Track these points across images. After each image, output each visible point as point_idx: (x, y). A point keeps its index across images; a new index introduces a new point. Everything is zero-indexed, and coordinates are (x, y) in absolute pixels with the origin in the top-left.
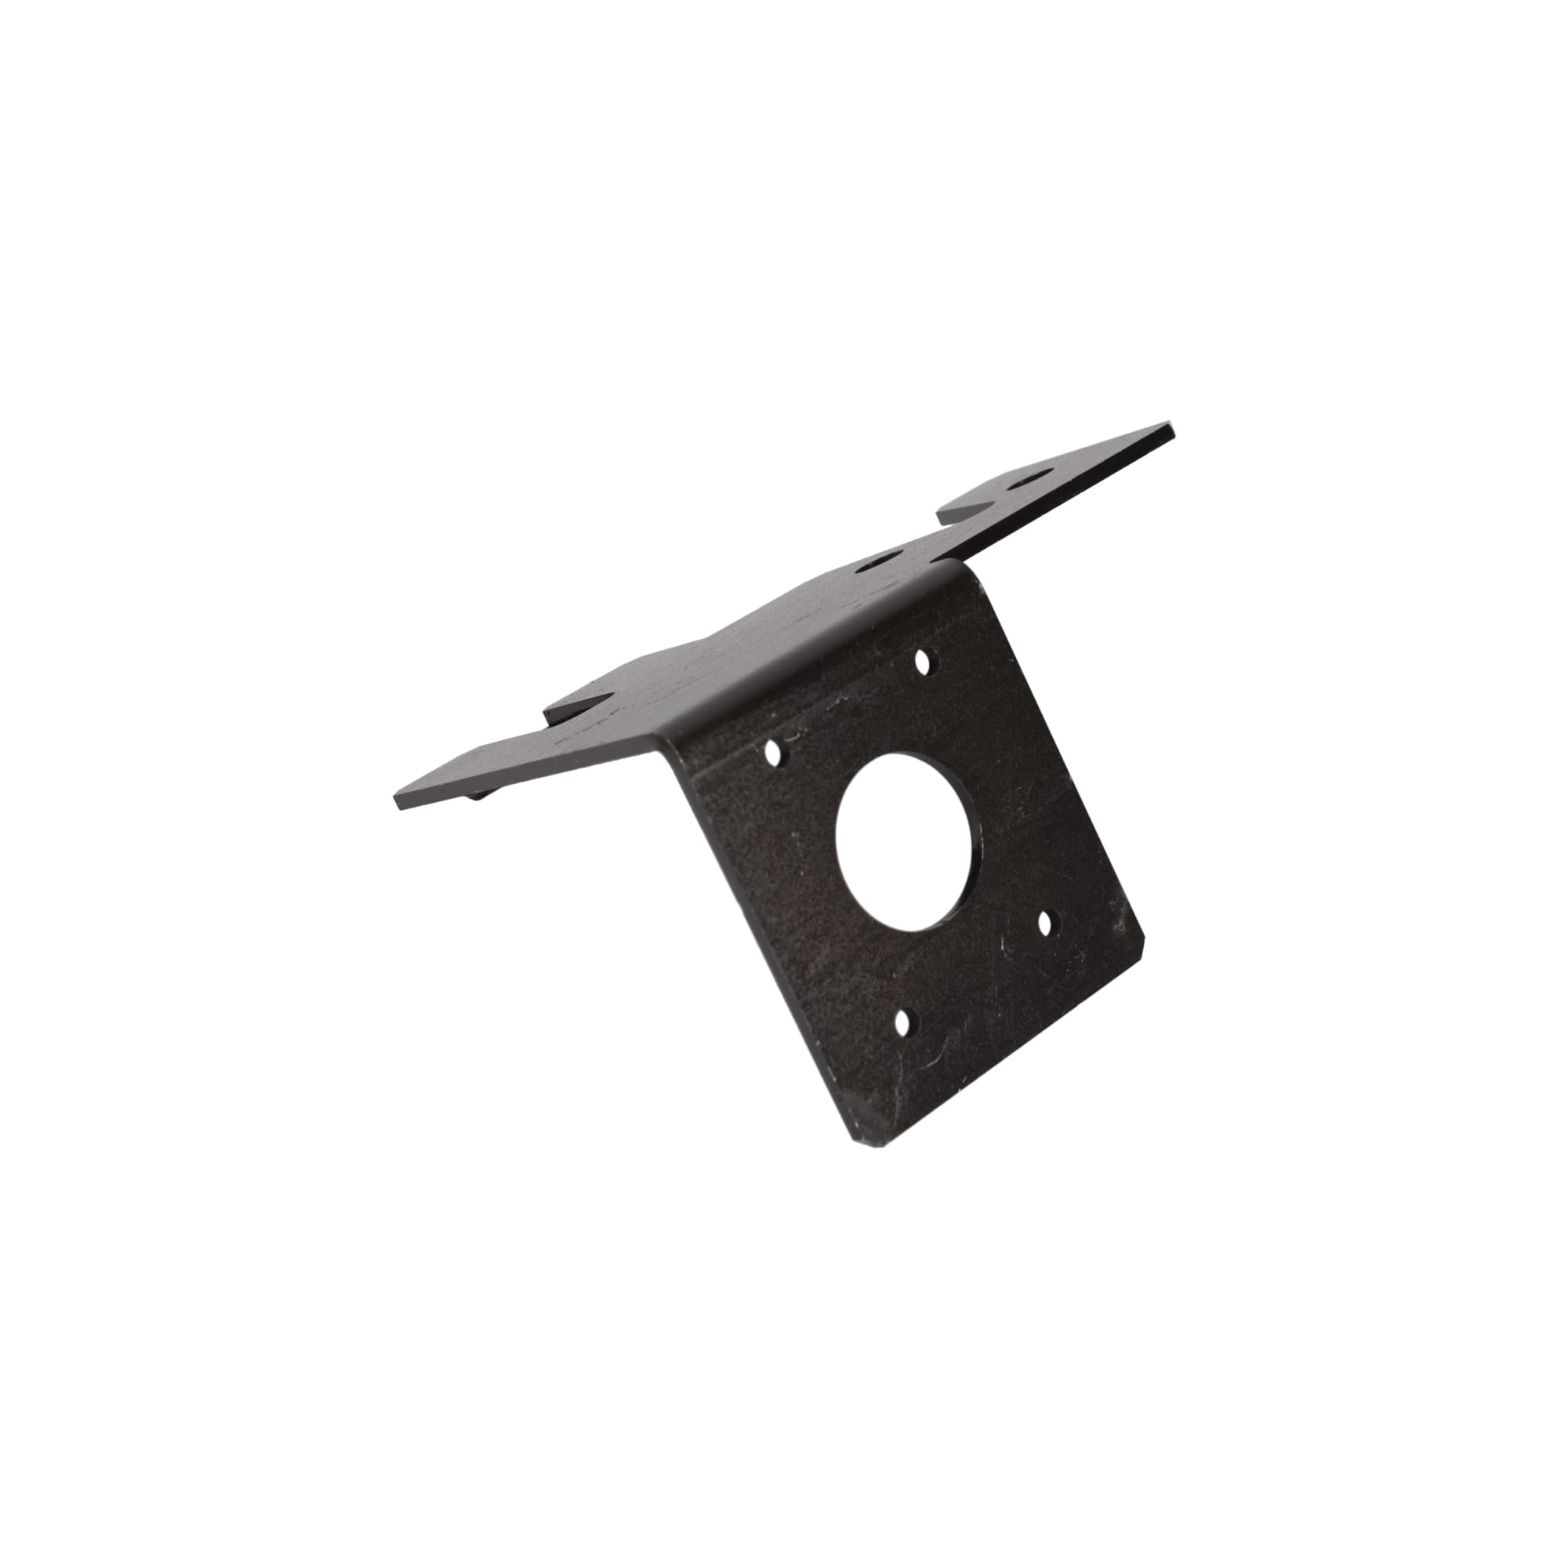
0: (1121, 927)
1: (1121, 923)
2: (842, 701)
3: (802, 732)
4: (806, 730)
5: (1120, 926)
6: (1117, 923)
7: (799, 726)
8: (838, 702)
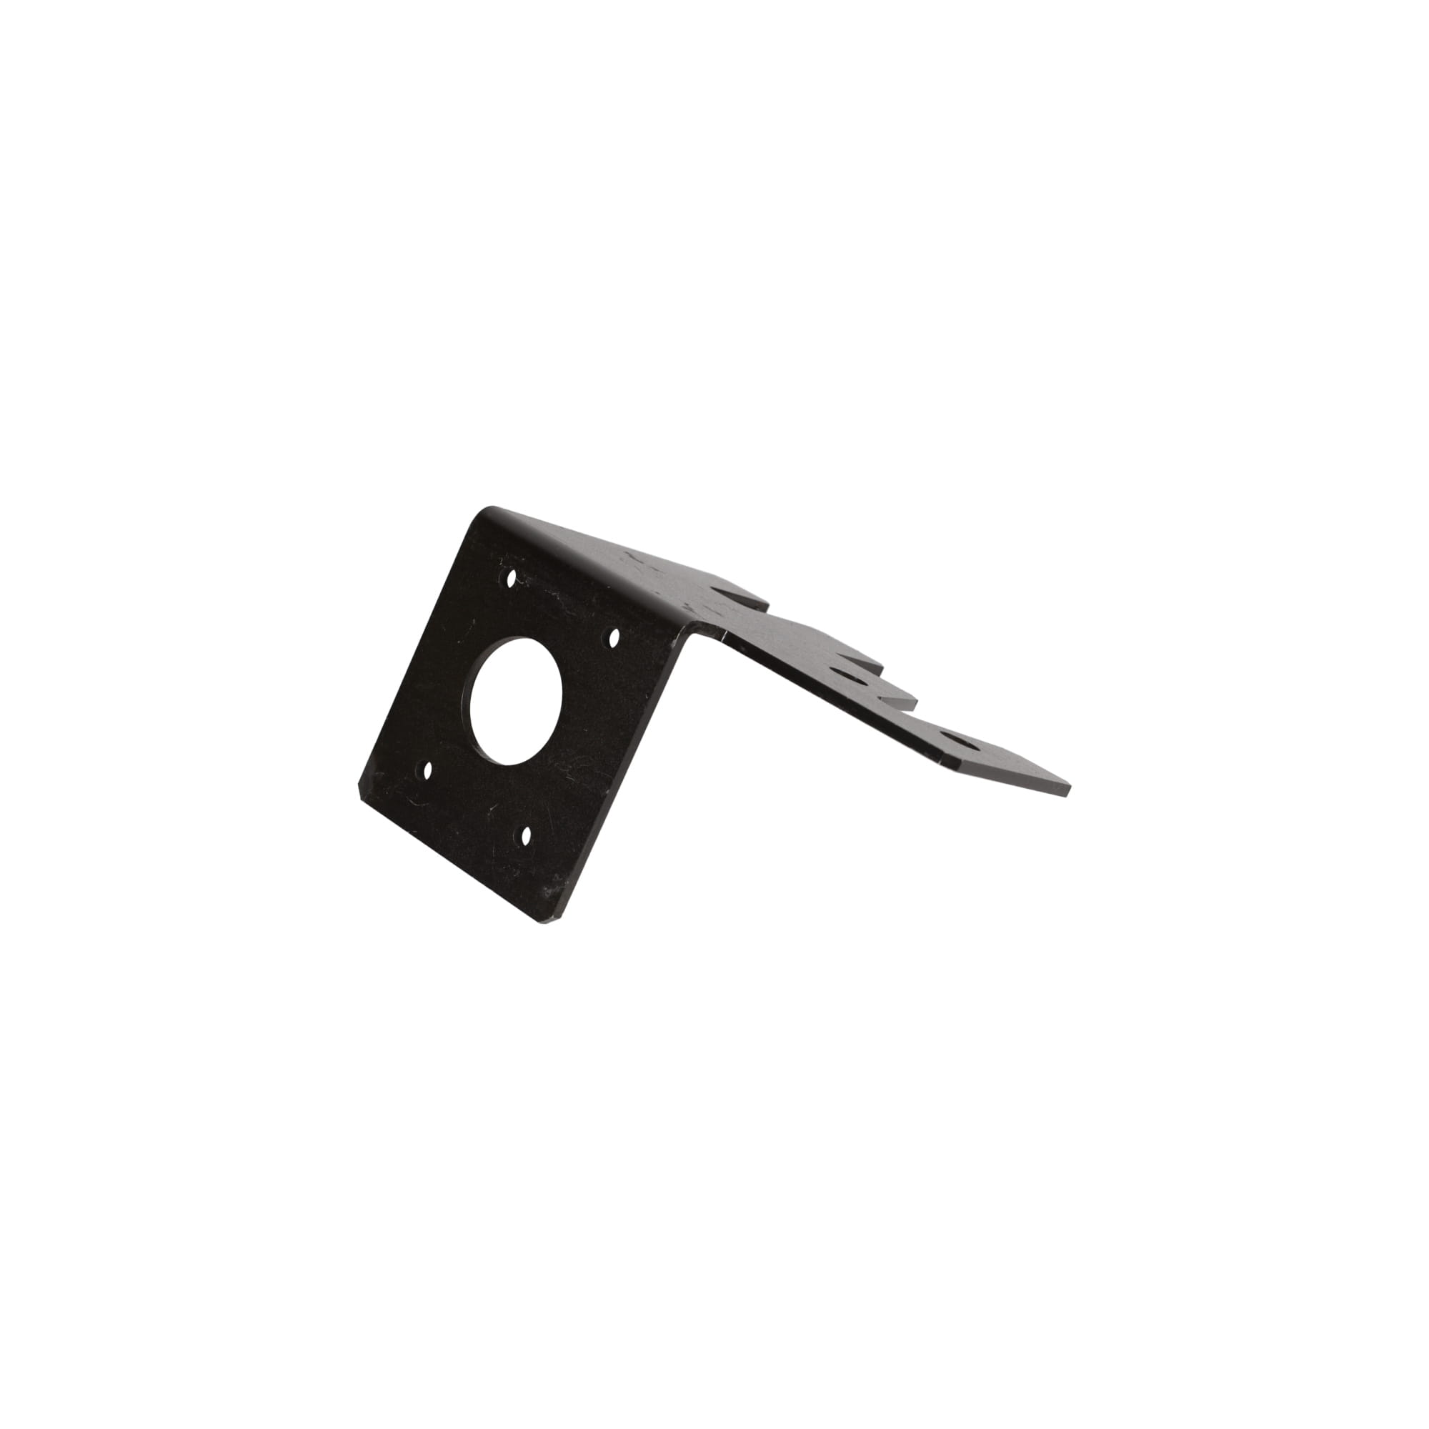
0: (548, 894)
1: (550, 891)
2: (556, 596)
3: (525, 584)
4: (528, 586)
5: (548, 892)
6: (548, 888)
7: (528, 582)
8: (554, 594)
